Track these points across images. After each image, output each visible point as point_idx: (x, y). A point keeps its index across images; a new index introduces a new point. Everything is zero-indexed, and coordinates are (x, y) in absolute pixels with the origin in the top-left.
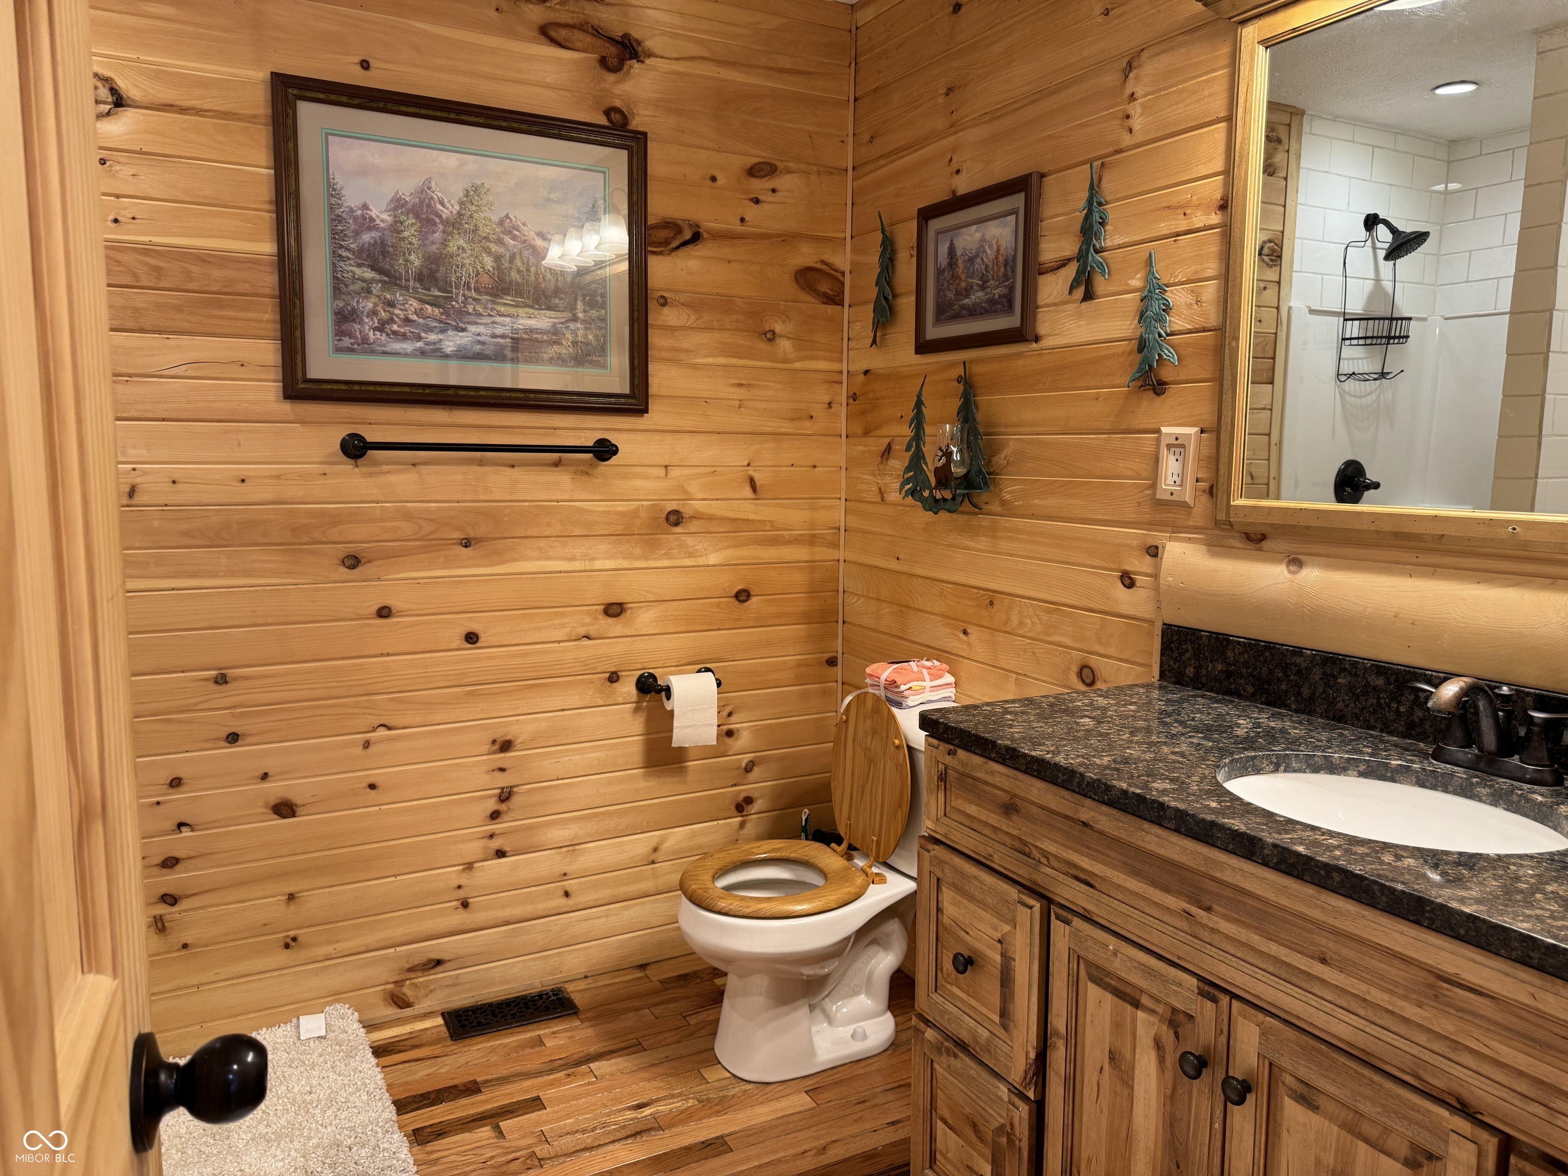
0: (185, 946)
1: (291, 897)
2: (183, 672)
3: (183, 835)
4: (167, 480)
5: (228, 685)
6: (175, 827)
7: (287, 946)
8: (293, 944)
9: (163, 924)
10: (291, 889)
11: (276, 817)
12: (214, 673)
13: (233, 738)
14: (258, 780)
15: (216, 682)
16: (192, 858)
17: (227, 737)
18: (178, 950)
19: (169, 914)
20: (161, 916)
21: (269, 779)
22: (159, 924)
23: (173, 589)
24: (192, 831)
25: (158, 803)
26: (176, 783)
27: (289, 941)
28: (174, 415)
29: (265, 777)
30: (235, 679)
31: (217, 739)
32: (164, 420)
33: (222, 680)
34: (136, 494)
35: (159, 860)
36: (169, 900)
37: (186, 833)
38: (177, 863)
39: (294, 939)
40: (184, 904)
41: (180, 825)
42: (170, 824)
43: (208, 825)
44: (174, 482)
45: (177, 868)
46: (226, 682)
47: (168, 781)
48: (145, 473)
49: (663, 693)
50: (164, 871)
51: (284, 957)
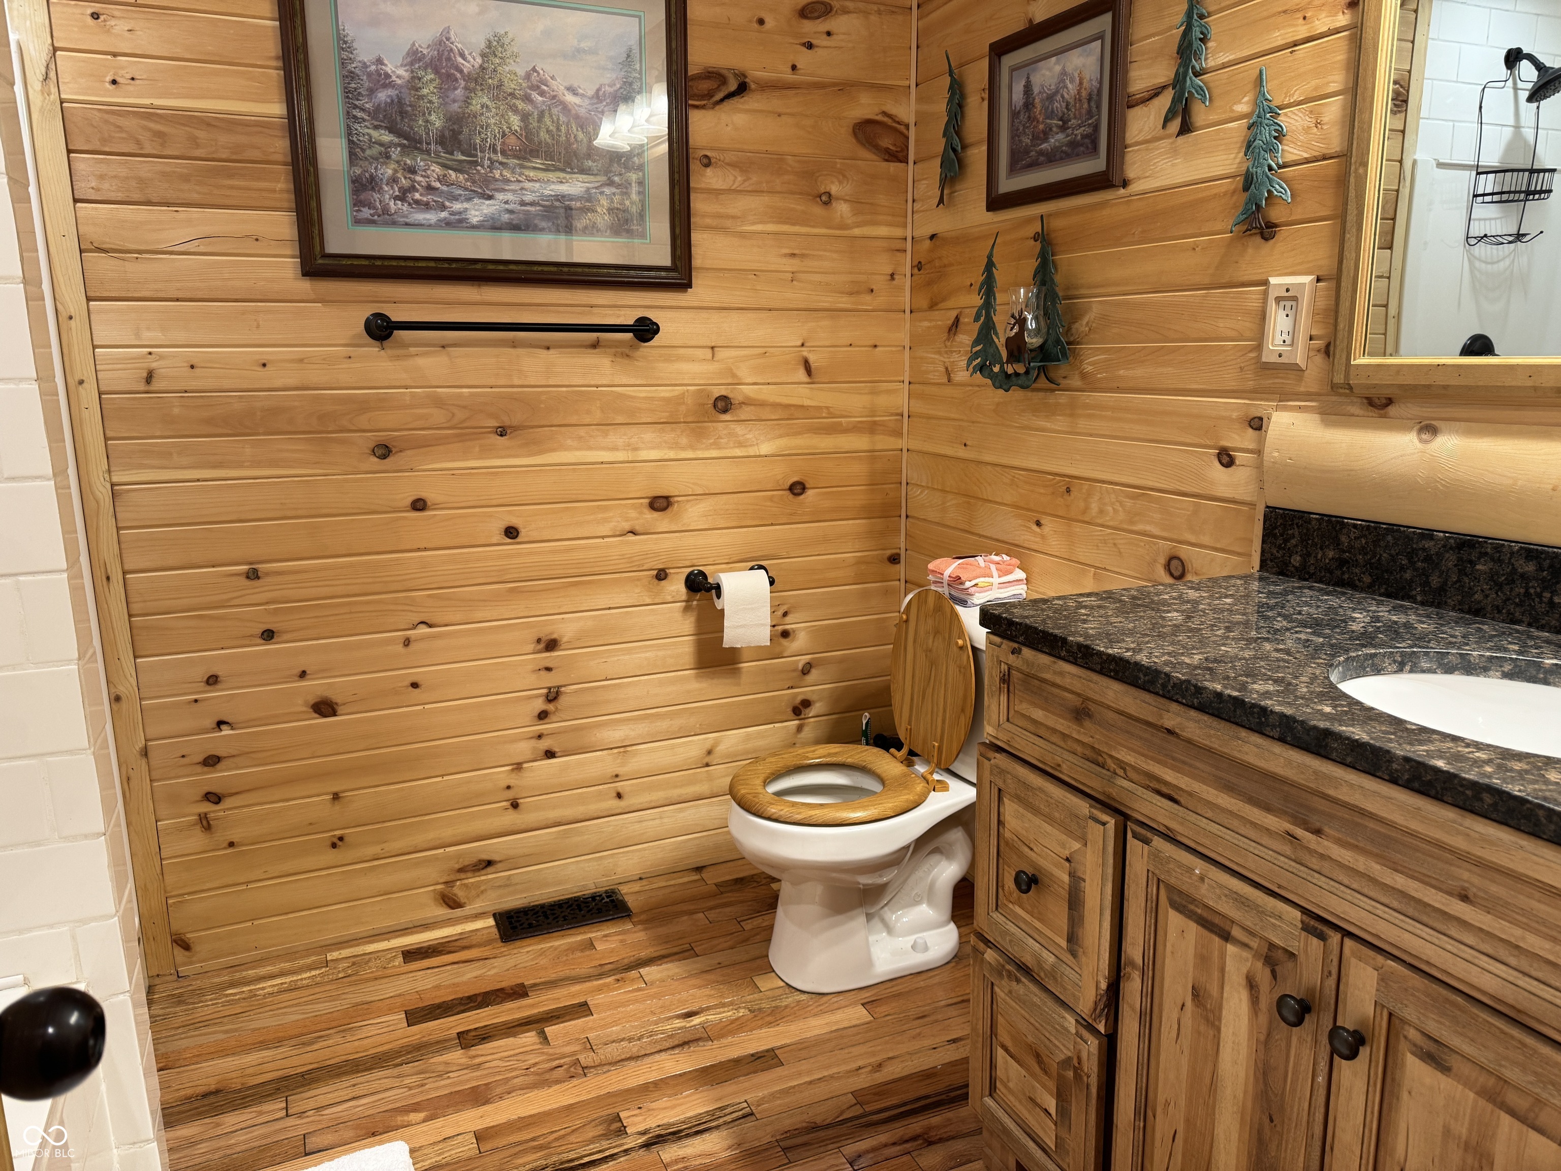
0: (231, 844)
1: (336, 797)
2: (213, 567)
3: (223, 733)
4: (186, 364)
5: (261, 580)
6: (214, 725)
7: (334, 846)
8: (340, 843)
9: (208, 822)
10: (335, 789)
11: (317, 716)
12: (245, 567)
13: (268, 635)
14: (297, 678)
15: (248, 577)
16: (234, 756)
17: (262, 634)
18: (225, 848)
19: (213, 812)
20: (206, 814)
21: (308, 677)
22: (205, 823)
23: (198, 480)
24: (232, 729)
25: (196, 701)
26: (212, 680)
27: (335, 840)
28: (188, 295)
29: (303, 675)
30: (267, 574)
31: (252, 636)
32: (178, 300)
33: (253, 575)
34: (154, 380)
35: (200, 758)
36: (213, 798)
37: (226, 731)
38: (219, 761)
39: (341, 839)
40: (227, 803)
41: (220, 723)
42: (210, 722)
43: (249, 723)
44: (192, 367)
45: (219, 766)
46: (258, 578)
47: (205, 679)
48: (161, 357)
49: (714, 591)
50: (206, 769)
51: (332, 856)
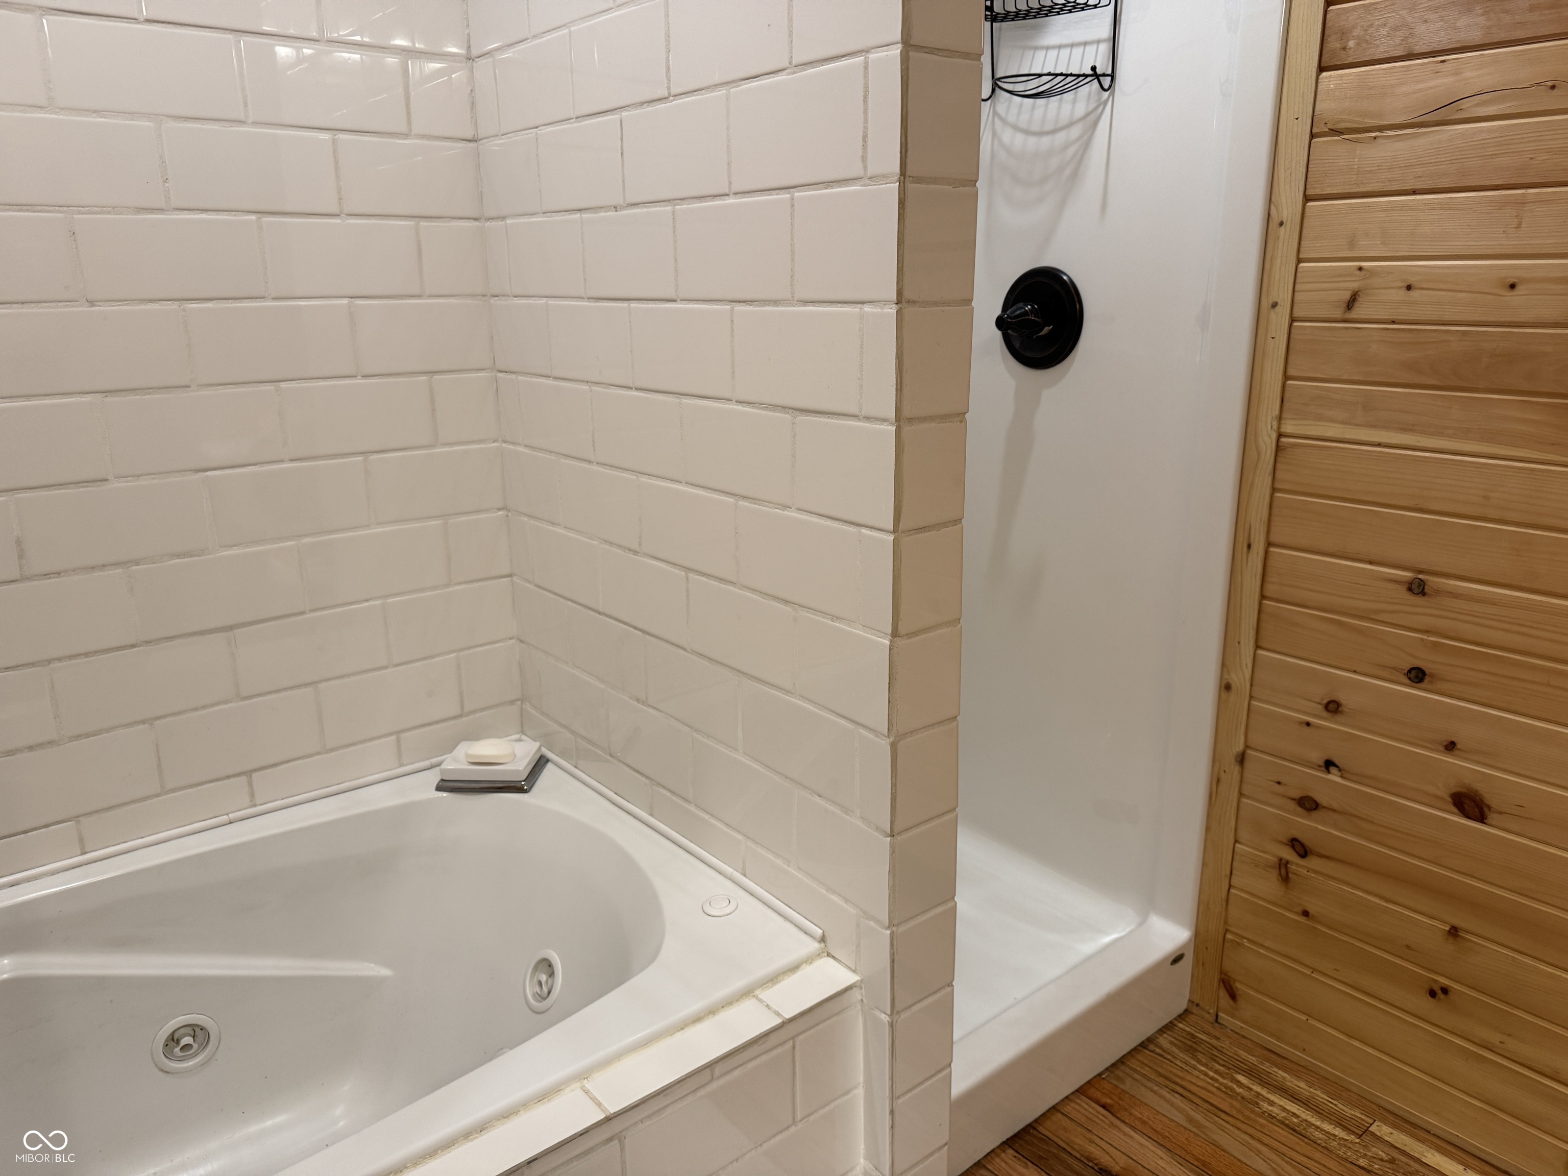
0: (1306, 914)
1: (1454, 932)
2: (1371, 563)
3: (1330, 777)
4: (1401, 284)
5: (1425, 598)
6: (1322, 763)
7: (1433, 994)
8: (1442, 996)
9: (1287, 873)
10: (1456, 922)
11: (1455, 810)
12: (1407, 575)
13: (1417, 676)
14: (1442, 748)
15: (1410, 589)
16: (1334, 810)
17: (1410, 671)
19: (1297, 865)
20: (1287, 862)
21: (1456, 752)
22: (1283, 871)
23: (1379, 445)
24: (1342, 777)
25: (1308, 724)
26: (1333, 707)
27: (1437, 989)
28: (1429, 185)
29: (1451, 747)
30: (1438, 592)
31: (1395, 669)
32: (1414, 192)
33: (1418, 588)
34: (1357, 304)
35: (1297, 794)
36: (1298, 847)
37: (1334, 777)
38: (1315, 809)
39: (1445, 991)
40: (1313, 862)
41: (1329, 764)
42: (1318, 757)
43: (1361, 778)
44: (1409, 288)
45: (1315, 814)
46: (1423, 593)
47: (1325, 702)
48: (1372, 272)
50: (1299, 810)
51: (1425, 1004)
